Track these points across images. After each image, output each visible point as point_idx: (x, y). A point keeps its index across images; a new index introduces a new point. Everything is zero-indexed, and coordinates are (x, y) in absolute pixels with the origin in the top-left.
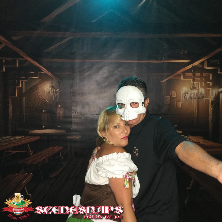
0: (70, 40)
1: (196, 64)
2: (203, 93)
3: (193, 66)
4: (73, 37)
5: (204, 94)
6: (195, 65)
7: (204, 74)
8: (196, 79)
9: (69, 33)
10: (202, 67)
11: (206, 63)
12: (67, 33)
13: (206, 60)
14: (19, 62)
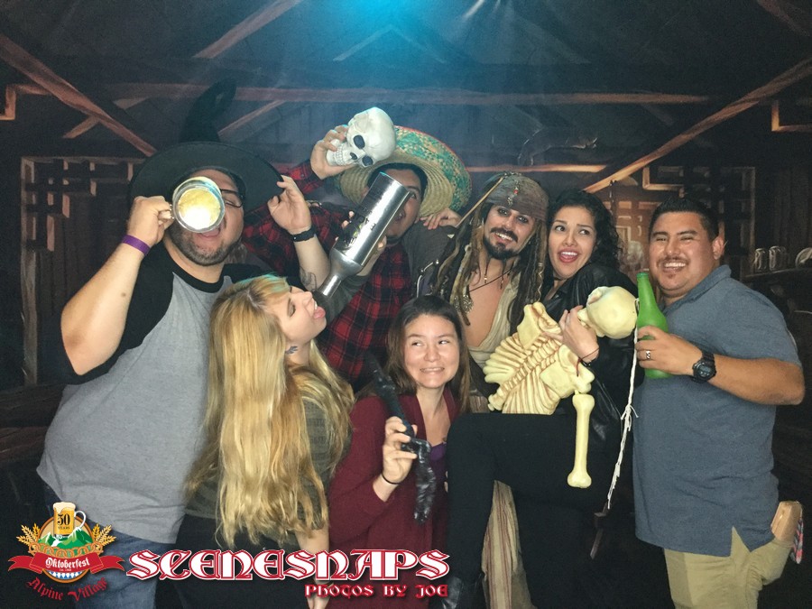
0: (277, 108)
1: (621, 175)
2: (640, 256)
3: (611, 182)
4: (283, 102)
5: (641, 258)
6: (617, 179)
7: (642, 205)
8: (620, 217)
9: (273, 89)
10: (636, 183)
11: (646, 174)
12: (269, 89)
13: (645, 166)
14: (134, 169)
